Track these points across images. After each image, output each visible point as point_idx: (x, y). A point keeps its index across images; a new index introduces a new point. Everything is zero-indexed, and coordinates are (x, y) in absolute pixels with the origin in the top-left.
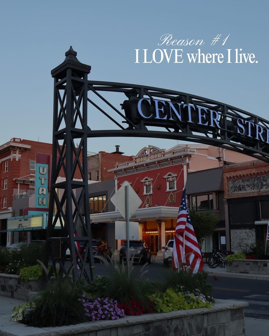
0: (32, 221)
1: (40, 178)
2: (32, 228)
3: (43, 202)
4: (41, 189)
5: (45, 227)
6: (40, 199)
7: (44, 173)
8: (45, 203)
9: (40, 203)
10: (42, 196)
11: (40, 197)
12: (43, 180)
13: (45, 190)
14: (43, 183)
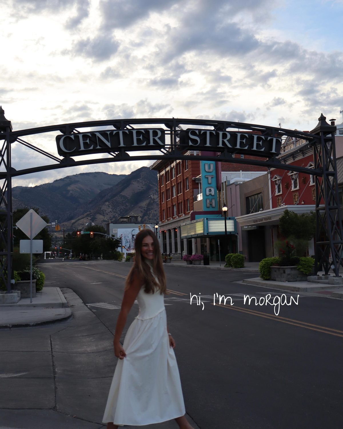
0: (197, 227)
1: (206, 177)
2: (197, 234)
3: (212, 204)
4: (208, 190)
5: (206, 233)
6: (208, 201)
7: (211, 170)
8: (214, 205)
9: (208, 205)
10: (210, 197)
11: (208, 199)
12: (210, 178)
13: (213, 190)
14: (210, 182)
